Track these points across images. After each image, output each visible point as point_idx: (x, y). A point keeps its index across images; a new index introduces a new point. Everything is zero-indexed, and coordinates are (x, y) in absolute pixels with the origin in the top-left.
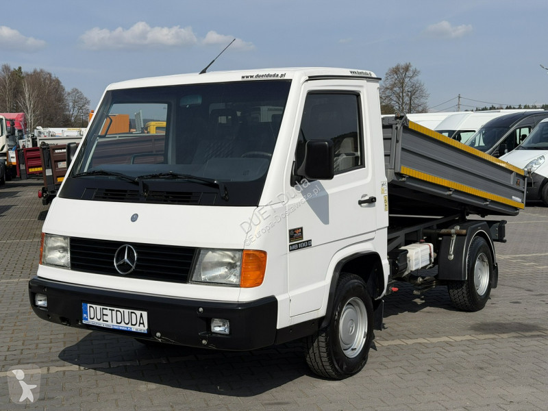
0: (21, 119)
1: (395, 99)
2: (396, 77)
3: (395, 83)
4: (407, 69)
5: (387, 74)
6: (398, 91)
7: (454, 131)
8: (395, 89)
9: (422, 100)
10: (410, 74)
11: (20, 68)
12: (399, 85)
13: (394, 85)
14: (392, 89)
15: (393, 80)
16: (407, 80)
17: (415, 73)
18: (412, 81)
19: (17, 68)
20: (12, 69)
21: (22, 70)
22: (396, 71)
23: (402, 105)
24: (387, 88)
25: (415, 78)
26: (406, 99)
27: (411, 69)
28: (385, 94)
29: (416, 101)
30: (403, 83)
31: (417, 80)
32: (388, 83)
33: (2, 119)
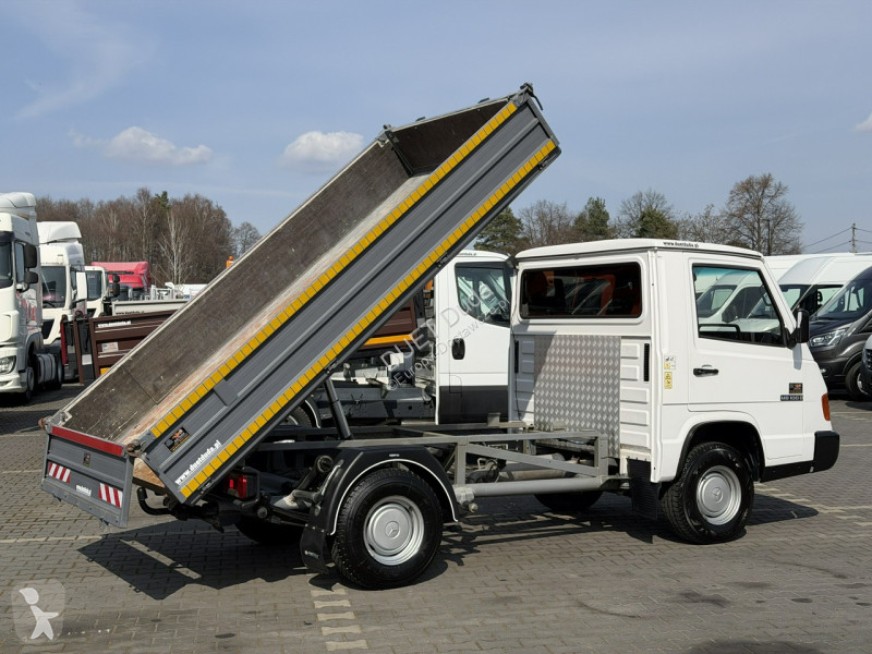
0: (142, 272)
1: (746, 232)
2: (747, 196)
3: (746, 207)
4: (765, 183)
5: (732, 192)
6: (751, 220)
7: (807, 286)
8: (746, 216)
9: (792, 234)
10: (770, 191)
11: (165, 194)
12: (753, 210)
13: (744, 210)
14: (740, 216)
15: (743, 201)
16: (765, 201)
17: (780, 190)
18: (775, 203)
19: (160, 194)
20: (153, 195)
21: (169, 197)
22: (747, 187)
23: (758, 242)
24: (733, 215)
25: (780, 199)
26: (765, 232)
27: (772, 184)
28: (729, 224)
29: (781, 236)
30: (758, 207)
31: (784, 203)
32: (734, 207)
33: (101, 272)
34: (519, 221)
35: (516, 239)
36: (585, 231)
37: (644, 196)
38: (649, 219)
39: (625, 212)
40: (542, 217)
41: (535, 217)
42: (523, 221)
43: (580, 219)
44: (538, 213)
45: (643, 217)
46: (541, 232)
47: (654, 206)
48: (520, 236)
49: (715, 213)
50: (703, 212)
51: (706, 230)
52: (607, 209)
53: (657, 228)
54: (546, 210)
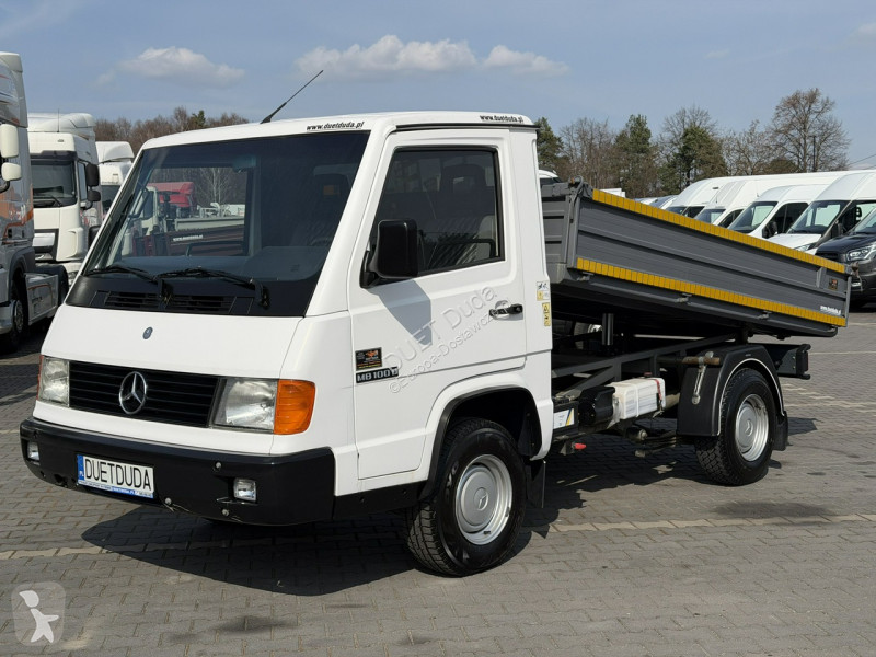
0: (188, 192)
1: (791, 148)
2: (794, 112)
3: (792, 123)
4: (812, 98)
5: (778, 108)
6: (797, 136)
8: (792, 132)
9: (839, 150)
10: (817, 106)
11: (202, 113)
12: (800, 126)
13: (790, 126)
14: (786, 133)
15: (789, 117)
16: (812, 117)
17: (827, 105)
18: (821, 118)
19: (197, 113)
20: (190, 115)
21: (205, 116)
22: (793, 102)
23: (804, 158)
24: (778, 132)
25: (827, 114)
26: (810, 149)
27: (819, 98)
28: (775, 141)
29: (828, 152)
30: (804, 123)
31: (831, 119)
32: (780, 124)
33: (153, 192)
34: (559, 140)
35: (556, 158)
36: (626, 149)
37: (688, 113)
38: (691, 136)
39: (668, 130)
40: (583, 135)
41: (575, 136)
42: (564, 140)
43: (622, 137)
44: (578, 132)
45: (686, 134)
46: (582, 150)
47: (697, 123)
48: (560, 155)
49: (760, 129)
50: (748, 129)
51: (751, 147)
52: (648, 126)
53: (700, 146)
54: (587, 128)
